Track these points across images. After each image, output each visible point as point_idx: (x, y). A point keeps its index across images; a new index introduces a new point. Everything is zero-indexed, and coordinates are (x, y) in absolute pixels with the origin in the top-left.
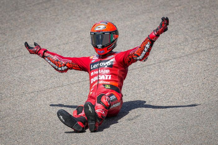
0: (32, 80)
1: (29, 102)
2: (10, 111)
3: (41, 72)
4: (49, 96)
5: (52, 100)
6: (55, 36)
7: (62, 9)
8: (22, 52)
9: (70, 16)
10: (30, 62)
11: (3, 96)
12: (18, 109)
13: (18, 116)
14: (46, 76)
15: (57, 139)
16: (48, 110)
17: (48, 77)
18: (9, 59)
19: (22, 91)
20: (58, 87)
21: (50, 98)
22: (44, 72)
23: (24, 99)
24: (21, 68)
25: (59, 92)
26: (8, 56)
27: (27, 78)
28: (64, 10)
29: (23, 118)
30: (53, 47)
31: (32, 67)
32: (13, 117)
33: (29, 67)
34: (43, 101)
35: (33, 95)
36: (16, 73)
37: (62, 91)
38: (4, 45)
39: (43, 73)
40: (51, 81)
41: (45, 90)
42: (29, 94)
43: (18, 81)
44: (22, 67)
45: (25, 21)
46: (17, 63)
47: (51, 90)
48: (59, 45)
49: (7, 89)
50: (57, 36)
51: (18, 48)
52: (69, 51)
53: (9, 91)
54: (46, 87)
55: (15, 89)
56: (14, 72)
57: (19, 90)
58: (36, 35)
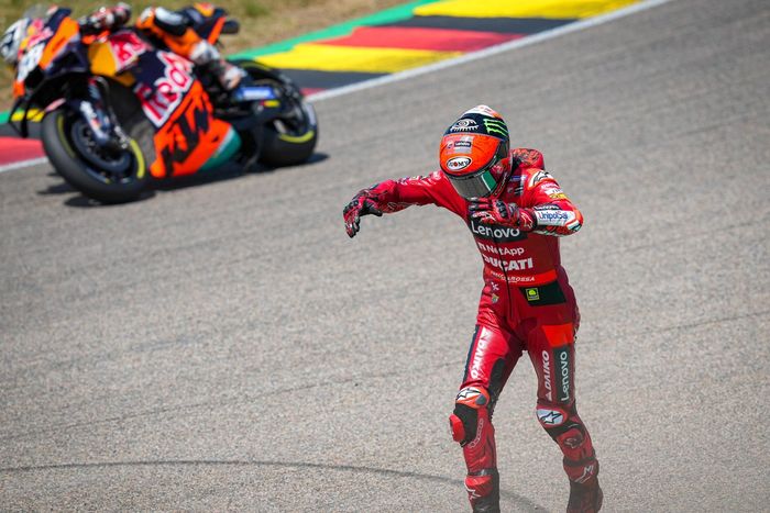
0: (667, 301)
1: (659, 350)
2: (617, 369)
3: (689, 284)
4: (704, 339)
5: (710, 348)
6: (724, 205)
7: (742, 147)
8: (648, 239)
9: (759, 163)
10: (665, 261)
11: (601, 334)
12: (633, 365)
13: (634, 380)
14: (699, 294)
15: (719, 435)
16: (701, 371)
17: (704, 298)
18: (618, 252)
19: (645, 326)
20: (724, 319)
21: (705, 344)
22: (695, 286)
23: (648, 342)
24: (645, 273)
25: (728, 330)
26: (617, 246)
27: (656, 297)
28: (746, 149)
29: (644, 386)
30: (718, 230)
31: (670, 274)
32: (621, 383)
33: (663, 272)
34: (692, 350)
35: (668, 334)
36: (634, 284)
37: (735, 331)
38: (608, 221)
39: (694, 289)
40: (709, 306)
41: (695, 326)
42: (660, 331)
43: (638, 303)
44: (648, 271)
45: (658, 170)
46: (637, 263)
47: (708, 326)
48: (732, 227)
49: (612, 319)
50: (728, 205)
51: (639, 229)
52: (753, 241)
53: (615, 324)
54: (698, 318)
55: (629, 321)
56: (629, 281)
57: (637, 322)
58: (682, 201)
